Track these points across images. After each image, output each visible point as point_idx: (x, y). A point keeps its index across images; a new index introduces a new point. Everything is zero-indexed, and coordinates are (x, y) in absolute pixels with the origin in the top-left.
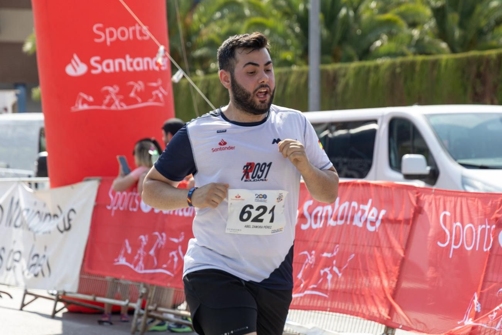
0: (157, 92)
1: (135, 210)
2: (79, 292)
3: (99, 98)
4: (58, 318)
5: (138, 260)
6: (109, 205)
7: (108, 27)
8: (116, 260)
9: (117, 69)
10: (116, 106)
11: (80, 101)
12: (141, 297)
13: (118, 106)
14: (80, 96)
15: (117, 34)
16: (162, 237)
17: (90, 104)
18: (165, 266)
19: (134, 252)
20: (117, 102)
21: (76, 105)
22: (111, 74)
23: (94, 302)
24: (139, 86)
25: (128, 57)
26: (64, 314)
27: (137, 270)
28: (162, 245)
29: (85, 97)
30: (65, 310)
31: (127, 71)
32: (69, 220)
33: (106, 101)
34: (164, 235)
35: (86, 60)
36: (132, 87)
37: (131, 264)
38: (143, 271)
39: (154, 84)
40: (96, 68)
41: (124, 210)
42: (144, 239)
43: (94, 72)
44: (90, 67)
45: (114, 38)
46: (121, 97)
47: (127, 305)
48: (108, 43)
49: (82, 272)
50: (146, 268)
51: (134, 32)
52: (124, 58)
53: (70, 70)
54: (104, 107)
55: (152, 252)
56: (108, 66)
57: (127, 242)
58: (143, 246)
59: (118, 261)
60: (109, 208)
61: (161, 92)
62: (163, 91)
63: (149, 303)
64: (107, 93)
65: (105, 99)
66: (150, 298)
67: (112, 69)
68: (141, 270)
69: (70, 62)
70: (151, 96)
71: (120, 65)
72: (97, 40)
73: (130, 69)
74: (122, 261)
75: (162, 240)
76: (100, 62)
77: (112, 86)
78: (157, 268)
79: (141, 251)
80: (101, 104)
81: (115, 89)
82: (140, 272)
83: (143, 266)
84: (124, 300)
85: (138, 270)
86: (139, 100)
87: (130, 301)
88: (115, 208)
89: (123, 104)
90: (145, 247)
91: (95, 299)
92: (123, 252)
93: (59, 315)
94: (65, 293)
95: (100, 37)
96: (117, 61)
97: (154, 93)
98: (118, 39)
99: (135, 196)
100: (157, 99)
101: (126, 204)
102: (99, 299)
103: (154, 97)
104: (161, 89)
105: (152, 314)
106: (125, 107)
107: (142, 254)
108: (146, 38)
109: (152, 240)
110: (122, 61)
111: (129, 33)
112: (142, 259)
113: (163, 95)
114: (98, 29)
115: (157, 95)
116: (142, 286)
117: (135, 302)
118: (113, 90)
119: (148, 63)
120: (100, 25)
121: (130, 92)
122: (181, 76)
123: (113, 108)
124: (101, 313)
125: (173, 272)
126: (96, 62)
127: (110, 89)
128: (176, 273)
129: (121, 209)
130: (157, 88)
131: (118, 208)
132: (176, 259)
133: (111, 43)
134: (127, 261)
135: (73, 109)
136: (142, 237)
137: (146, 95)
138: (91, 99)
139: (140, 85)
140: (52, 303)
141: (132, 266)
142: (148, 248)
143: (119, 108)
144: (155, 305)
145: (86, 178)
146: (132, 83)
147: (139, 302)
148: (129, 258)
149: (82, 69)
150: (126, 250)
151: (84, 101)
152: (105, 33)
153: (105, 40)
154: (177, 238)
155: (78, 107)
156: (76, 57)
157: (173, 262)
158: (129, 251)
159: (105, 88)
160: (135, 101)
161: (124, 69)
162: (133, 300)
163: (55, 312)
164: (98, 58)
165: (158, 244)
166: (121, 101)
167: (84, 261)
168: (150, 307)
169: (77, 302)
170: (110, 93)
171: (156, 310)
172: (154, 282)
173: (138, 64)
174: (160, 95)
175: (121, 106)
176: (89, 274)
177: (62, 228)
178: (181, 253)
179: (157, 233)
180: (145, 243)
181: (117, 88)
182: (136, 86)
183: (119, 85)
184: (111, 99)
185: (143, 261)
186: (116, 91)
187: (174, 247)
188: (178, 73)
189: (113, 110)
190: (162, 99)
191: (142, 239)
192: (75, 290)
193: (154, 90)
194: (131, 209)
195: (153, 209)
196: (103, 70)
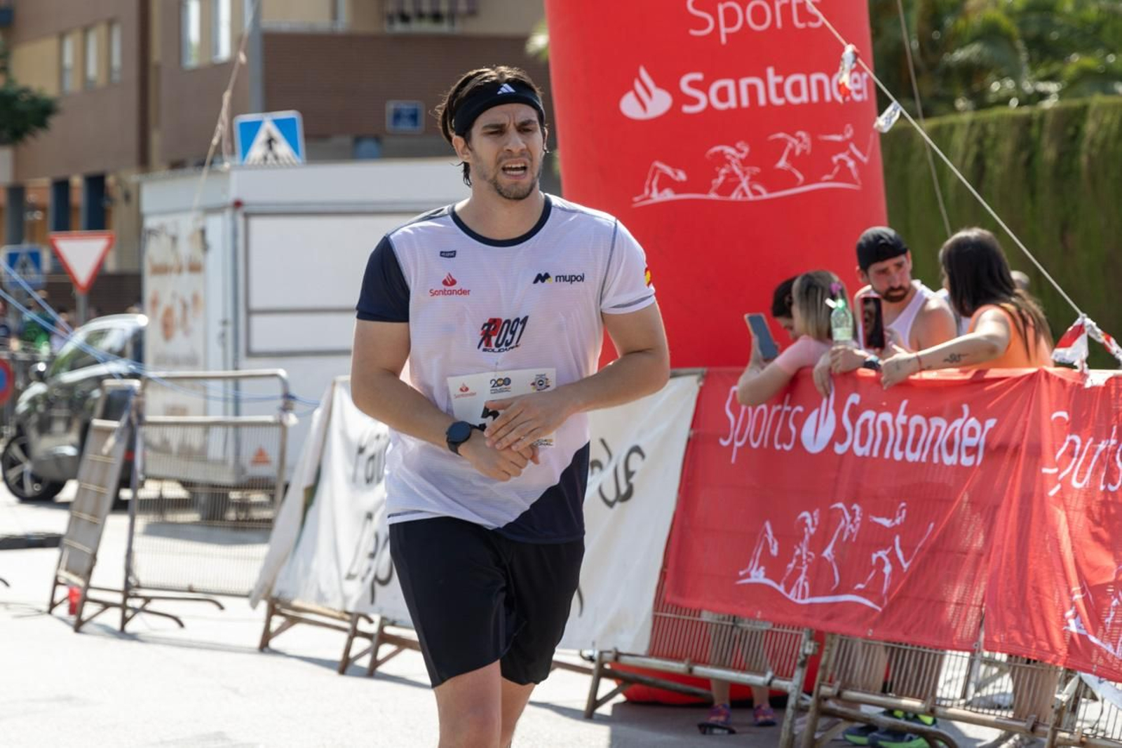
0: (842, 156)
1: (788, 448)
2: (652, 653)
3: (701, 176)
4: (603, 720)
5: (796, 573)
6: (726, 438)
8: (741, 573)
9: (745, 102)
10: (745, 195)
11: (655, 182)
12: (803, 664)
13: (747, 191)
14: (656, 169)
15: (745, 16)
16: (852, 513)
17: (677, 187)
18: (860, 586)
19: (786, 553)
20: (745, 184)
21: (647, 191)
22: (729, 110)
23: (689, 678)
24: (800, 142)
25: (769, 71)
26: (615, 706)
27: (791, 596)
28: (851, 534)
29: (668, 170)
30: (620, 698)
31: (770, 106)
32: (629, 474)
33: (719, 180)
34: (856, 507)
35: (667, 81)
36: (783, 143)
37: (779, 583)
38: (807, 601)
39: (837, 138)
40: (693, 101)
42: (810, 518)
43: (687, 109)
44: (680, 99)
45: (738, 27)
46: (756, 170)
47: (769, 684)
48: (723, 39)
49: (659, 603)
50: (812, 595)
51: (786, 10)
52: (763, 77)
53: (630, 107)
54: (713, 196)
55: (828, 552)
56: (723, 94)
57: (768, 525)
58: (807, 537)
59: (748, 576)
60: (724, 443)
61: (852, 156)
62: (858, 154)
63: (823, 679)
64: (721, 159)
65: (716, 175)
66: (825, 667)
67: (732, 103)
68: (803, 597)
69: (629, 87)
70: (829, 168)
71: (752, 90)
72: (694, 32)
73: (777, 101)
74: (758, 575)
75: (852, 522)
76: (703, 86)
77: (733, 145)
78: (837, 592)
79: (802, 550)
80: (705, 189)
81: (740, 151)
82: (799, 601)
83: (806, 584)
84: (763, 673)
85: (796, 597)
86: (800, 176)
87: (773, 678)
88: (738, 444)
89: (758, 187)
90: (811, 537)
91: (691, 670)
92: (758, 552)
93: (605, 709)
94: (618, 655)
95: (701, 23)
96: (744, 83)
97: (835, 159)
98: (746, 27)
99: (788, 414)
100: (844, 175)
101: (765, 432)
102: (700, 670)
103: (836, 170)
104: (852, 146)
105: (831, 704)
106: (765, 195)
107: (804, 557)
108: (813, 26)
109: (829, 523)
110: (756, 81)
111: (773, 13)
112: (804, 569)
113: (859, 163)
115: (842, 163)
116: (804, 636)
117: (789, 676)
118: (734, 152)
119: (820, 84)
121: (778, 159)
122: (897, 116)
123: (735, 196)
125: (879, 603)
126: (693, 84)
127: (729, 150)
128: (886, 603)
129: (755, 445)
130: (843, 147)
132: (888, 569)
133: (730, 36)
134: (768, 574)
135: (637, 202)
136: (806, 514)
137: (815, 164)
138: (682, 176)
139: (800, 139)
140: (587, 680)
141: (781, 589)
142: (818, 543)
143: (751, 197)
144: (838, 684)
146: (781, 135)
147: (799, 675)
148: (775, 568)
149: (660, 103)
150: (766, 549)
151: (666, 182)
152: (713, 12)
153: (716, 33)
154: (891, 516)
155: (649, 198)
156: (644, 74)
157: (880, 576)
158: (774, 551)
159: (717, 149)
160: (787, 180)
161: (762, 101)
162: (783, 673)
163: (594, 703)
164: (698, 76)
165: (842, 531)
166: (755, 179)
167: (663, 575)
168: (826, 690)
169: (649, 679)
170: (729, 162)
171: (839, 696)
172: (833, 625)
173: (796, 89)
174: (851, 164)
175: (756, 193)
176: (678, 608)
177: (611, 496)
178: (900, 554)
179: (840, 505)
180: (812, 530)
181: (746, 149)
182: (792, 142)
183: (748, 141)
184: (732, 174)
185: (807, 574)
186: (743, 156)
187: (883, 539)
188: (889, 110)
189: (736, 204)
190: (855, 174)
191: (804, 518)
192: (643, 648)
193: (835, 154)
194: (778, 447)
195: (831, 444)
196: (709, 106)
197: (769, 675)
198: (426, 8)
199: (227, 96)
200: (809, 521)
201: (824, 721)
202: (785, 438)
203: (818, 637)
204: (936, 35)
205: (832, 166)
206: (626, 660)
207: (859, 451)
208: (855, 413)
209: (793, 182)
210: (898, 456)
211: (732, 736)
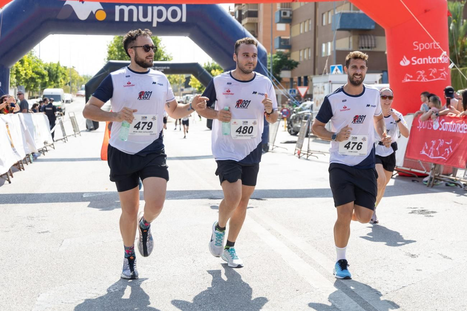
0: (443, 73)
1: (430, 129)
2: (404, 166)
3: (415, 77)
4: (394, 178)
5: (431, 152)
6: (418, 126)
7: (420, 43)
8: (421, 152)
9: (424, 63)
10: (423, 80)
11: (406, 78)
12: (432, 170)
13: (424, 80)
14: (407, 75)
15: (424, 46)
16: (442, 141)
17: (411, 79)
18: (443, 155)
19: (429, 148)
20: (424, 78)
21: (405, 79)
22: (421, 65)
23: (410, 171)
24: (434, 71)
25: (429, 57)
26: (397, 176)
27: (430, 157)
28: (442, 146)
29: (409, 75)
30: (397, 175)
31: (429, 63)
33: (419, 78)
34: (443, 140)
35: (409, 58)
36: (431, 71)
37: (427, 153)
38: (433, 158)
39: (442, 70)
40: (414, 62)
41: (425, 129)
42: (434, 142)
43: (413, 64)
44: (412, 62)
45: (423, 48)
46: (426, 76)
47: (425, 173)
48: (420, 51)
49: (405, 157)
50: (434, 156)
51: (433, 45)
52: (428, 58)
53: (402, 63)
54: (417, 81)
55: (437, 149)
56: (420, 61)
57: (426, 143)
58: (433, 146)
60: (418, 127)
61: (445, 73)
62: (446, 73)
63: (436, 173)
64: (419, 74)
65: (418, 77)
66: (436, 170)
67: (421, 63)
68: (432, 157)
69: (402, 60)
70: (440, 76)
71: (426, 60)
72: (415, 49)
73: (430, 63)
74: (424, 152)
75: (442, 143)
76: (416, 60)
77: (421, 71)
78: (439, 156)
79: (432, 148)
80: (416, 79)
83: (433, 155)
84: (424, 171)
86: (434, 77)
87: (427, 172)
88: (421, 128)
89: (426, 79)
90: (434, 146)
91: (410, 170)
92: (424, 148)
93: (394, 177)
95: (416, 47)
96: (424, 59)
97: (441, 74)
98: (425, 48)
99: (430, 122)
100: (443, 77)
101: (426, 126)
102: (413, 170)
103: (442, 76)
104: (445, 72)
106: (428, 81)
108: (438, 48)
109: (438, 143)
110: (427, 59)
111: (430, 46)
112: (432, 151)
113: (446, 75)
114: (416, 44)
115: (443, 75)
116: (432, 164)
117: (429, 172)
118: (422, 72)
120: (417, 42)
121: (430, 74)
122: (453, 66)
123: (422, 81)
124: (414, 177)
125: (446, 158)
126: (414, 59)
127: (421, 72)
128: (448, 158)
129: (424, 128)
130: (443, 72)
131: (422, 128)
132: (448, 152)
133: (421, 50)
134: (426, 152)
135: (403, 81)
136: (433, 141)
137: (437, 75)
138: (411, 77)
139: (435, 70)
141: (428, 155)
143: (425, 81)
144: (438, 174)
145: (408, 114)
146: (431, 69)
147: (431, 172)
148: (427, 151)
149: (408, 63)
150: (425, 147)
151: (408, 78)
152: (418, 45)
153: (419, 49)
154: (449, 142)
155: (405, 81)
156: (405, 57)
157: (447, 153)
158: (427, 148)
159: (418, 72)
160: (432, 78)
161: (427, 62)
162: (428, 171)
164: (415, 58)
165: (440, 145)
166: (425, 77)
167: (406, 152)
168: (436, 175)
170: (421, 74)
171: (438, 176)
172: (438, 163)
173: (434, 60)
174: (444, 75)
175: (426, 80)
176: (408, 158)
178: (451, 149)
179: (440, 140)
180: (434, 144)
181: (424, 72)
182: (433, 70)
183: (425, 70)
184: (421, 77)
185: (433, 152)
186: (423, 73)
187: (448, 146)
188: (452, 64)
189: (422, 82)
190: (445, 77)
191: (432, 143)
192: (402, 165)
193: (441, 73)
194: (428, 128)
195: (438, 129)
196: (417, 64)
197: (425, 171)
198: (367, 46)
199: (327, 61)
200: (433, 143)
201: (436, 180)
202: (430, 127)
203: (435, 165)
204: (464, 52)
205: (441, 75)
206: (398, 168)
207: (444, 130)
208: (443, 122)
209: (433, 78)
210: (451, 131)
211: (418, 183)
